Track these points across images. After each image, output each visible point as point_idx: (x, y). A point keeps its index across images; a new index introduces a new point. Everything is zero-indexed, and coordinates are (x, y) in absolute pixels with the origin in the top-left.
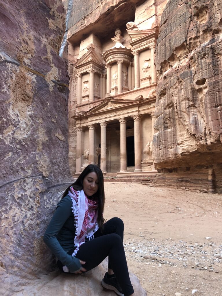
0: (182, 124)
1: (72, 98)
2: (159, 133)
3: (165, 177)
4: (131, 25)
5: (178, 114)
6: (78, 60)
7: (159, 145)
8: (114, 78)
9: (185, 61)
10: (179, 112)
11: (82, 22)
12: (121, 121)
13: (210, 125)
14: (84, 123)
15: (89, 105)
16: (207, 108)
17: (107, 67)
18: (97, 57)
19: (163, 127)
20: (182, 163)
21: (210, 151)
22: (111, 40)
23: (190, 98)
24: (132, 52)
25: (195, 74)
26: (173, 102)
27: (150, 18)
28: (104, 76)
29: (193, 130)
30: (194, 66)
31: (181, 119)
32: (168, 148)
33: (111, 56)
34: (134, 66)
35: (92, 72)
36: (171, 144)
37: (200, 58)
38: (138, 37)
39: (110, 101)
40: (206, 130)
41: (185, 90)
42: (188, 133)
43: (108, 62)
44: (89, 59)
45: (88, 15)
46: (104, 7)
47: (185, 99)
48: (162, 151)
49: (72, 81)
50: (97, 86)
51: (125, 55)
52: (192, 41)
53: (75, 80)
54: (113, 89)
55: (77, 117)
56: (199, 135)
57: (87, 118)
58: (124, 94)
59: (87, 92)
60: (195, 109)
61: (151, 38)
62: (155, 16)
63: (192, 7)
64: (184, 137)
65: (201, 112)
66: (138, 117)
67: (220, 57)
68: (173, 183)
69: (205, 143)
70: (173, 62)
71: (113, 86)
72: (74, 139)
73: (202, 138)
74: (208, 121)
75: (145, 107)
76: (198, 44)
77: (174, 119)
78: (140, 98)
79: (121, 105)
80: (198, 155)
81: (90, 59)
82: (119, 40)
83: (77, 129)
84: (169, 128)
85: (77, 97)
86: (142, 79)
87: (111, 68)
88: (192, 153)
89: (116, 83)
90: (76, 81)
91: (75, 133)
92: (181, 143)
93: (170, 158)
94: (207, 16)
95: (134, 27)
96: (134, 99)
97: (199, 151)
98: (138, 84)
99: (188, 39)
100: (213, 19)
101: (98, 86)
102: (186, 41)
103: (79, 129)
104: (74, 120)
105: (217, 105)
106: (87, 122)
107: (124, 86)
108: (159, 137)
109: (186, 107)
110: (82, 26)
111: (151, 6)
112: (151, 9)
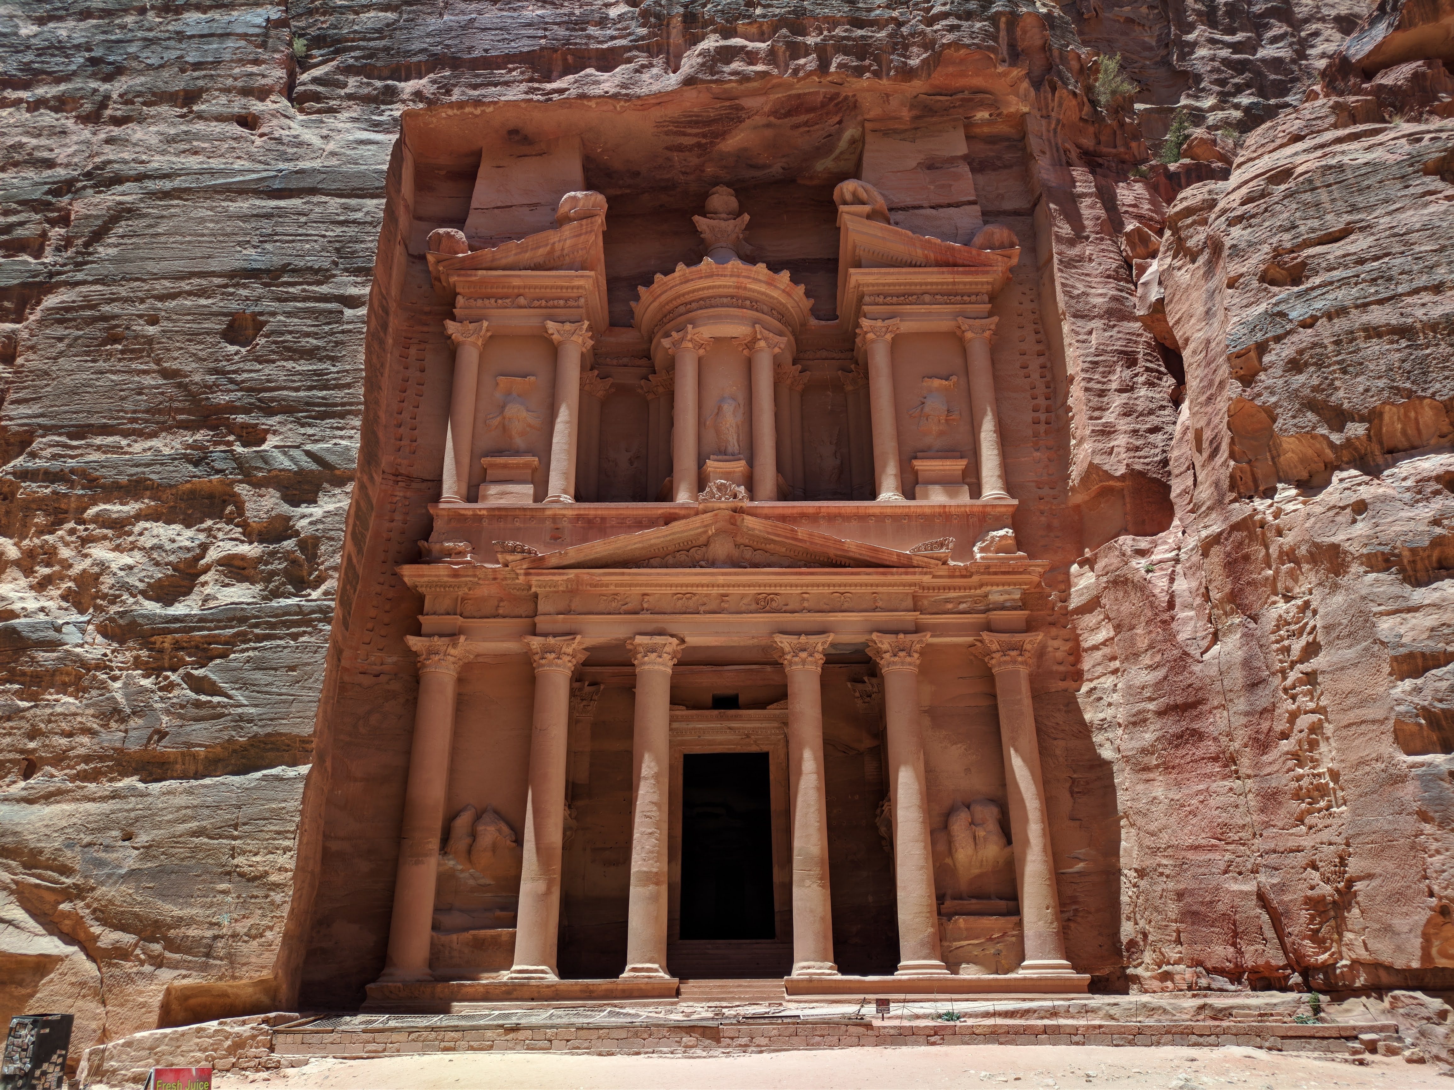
15: (549, 522)
22: (693, 225)
27: (951, 205)
59: (519, 441)
62: (978, 206)
82: (736, 242)
111: (952, 160)
112: (950, 170)
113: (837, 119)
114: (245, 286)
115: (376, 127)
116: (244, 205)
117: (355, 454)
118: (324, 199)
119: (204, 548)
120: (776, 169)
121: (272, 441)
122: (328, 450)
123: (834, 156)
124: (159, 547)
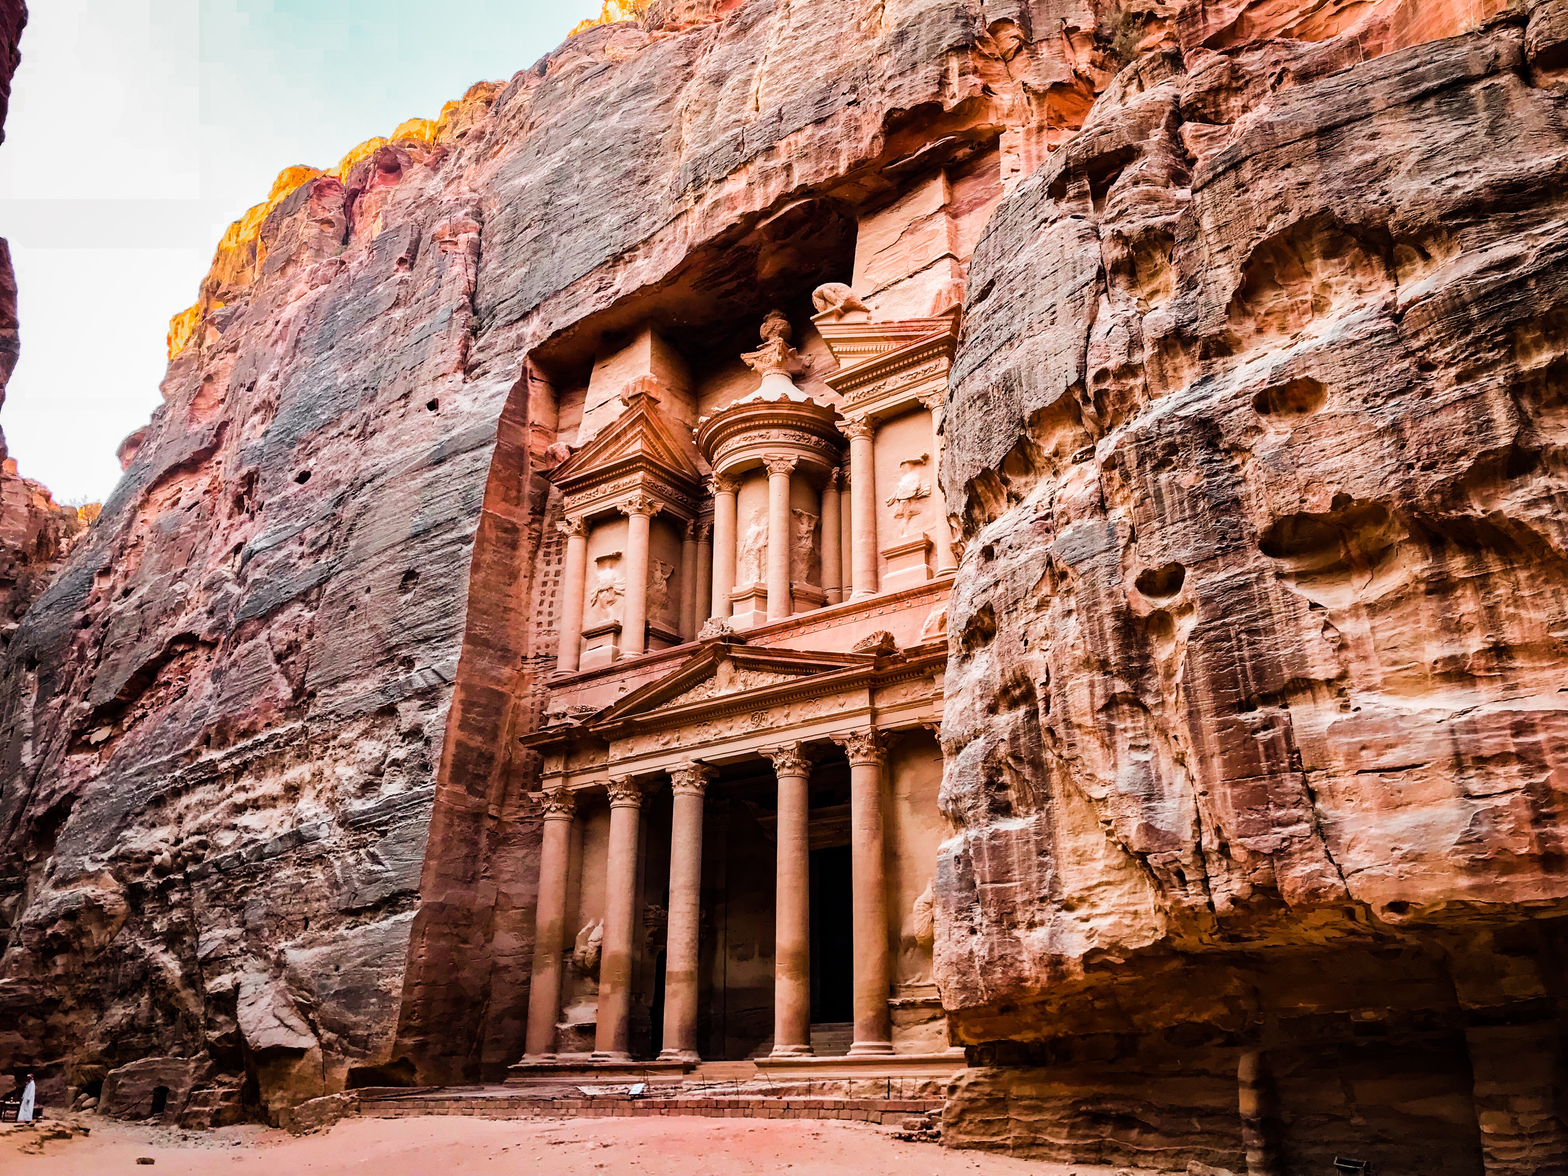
0: (1081, 793)
1: (533, 640)
2: (966, 842)
3: (1007, 1092)
4: (833, 295)
5: (1056, 741)
6: (576, 450)
7: (966, 905)
8: (750, 542)
9: (1081, 474)
10: (1060, 731)
11: (602, 279)
12: (783, 765)
13: (1218, 803)
14: (584, 772)
15: (618, 676)
16: (1198, 711)
17: (719, 489)
18: (668, 443)
19: (984, 804)
20: (1094, 1009)
21: (1237, 947)
22: (742, 361)
23: (1113, 660)
24: (837, 424)
25: (1133, 538)
26: (1029, 675)
27: (925, 268)
28: (705, 532)
29: (1138, 829)
30: (1122, 503)
31: (1072, 770)
32: (1014, 925)
33: (737, 438)
34: (849, 487)
35: (640, 511)
36: (1031, 902)
37: (1148, 467)
38: (869, 352)
39: (723, 659)
40: (1203, 828)
41: (1084, 618)
42: (1115, 844)
43: (721, 468)
44: (630, 451)
45: (633, 248)
46: (708, 215)
47: (1087, 663)
48: (983, 943)
49: (541, 553)
50: (667, 580)
51: (806, 435)
52: (1109, 385)
53: (553, 549)
54: (744, 598)
55: (552, 736)
56: (1170, 859)
57: (601, 744)
58: (799, 624)
59: (610, 609)
60: (1142, 718)
61: (928, 359)
62: (948, 261)
63: (1102, 236)
64: (1093, 864)
65: (1171, 734)
66: (871, 742)
67: (1243, 463)
68: (1049, 1129)
69: (1202, 900)
70: (1023, 480)
71: (747, 583)
72: (528, 861)
73: (1185, 871)
74: (1206, 780)
75: (903, 692)
76: (1139, 398)
77: (1039, 766)
78: (876, 643)
79: (780, 679)
80: (1175, 964)
81: (636, 447)
82: (779, 365)
83: (546, 806)
84: (1016, 815)
85: (557, 633)
86: (888, 552)
87: (736, 494)
88: (1139, 953)
89: (759, 566)
90: (559, 552)
91: (535, 827)
92: (1082, 900)
93: (1026, 980)
94: (1170, 276)
95: (850, 307)
96: (848, 651)
97: (1177, 942)
98: (870, 577)
99: (1091, 374)
100: (1198, 290)
101: (673, 579)
102: (1081, 383)
103: (559, 805)
104: (533, 752)
105: (1248, 699)
106: (605, 768)
107: (802, 585)
108: (963, 860)
109: (1092, 703)
110: (602, 293)
111: (930, 217)
112: (929, 229)
114: (412, 547)
115: (508, 375)
116: (418, 482)
117: (456, 666)
118: (463, 456)
119: (385, 755)
121: (418, 665)
122: (443, 667)
124: (363, 760)
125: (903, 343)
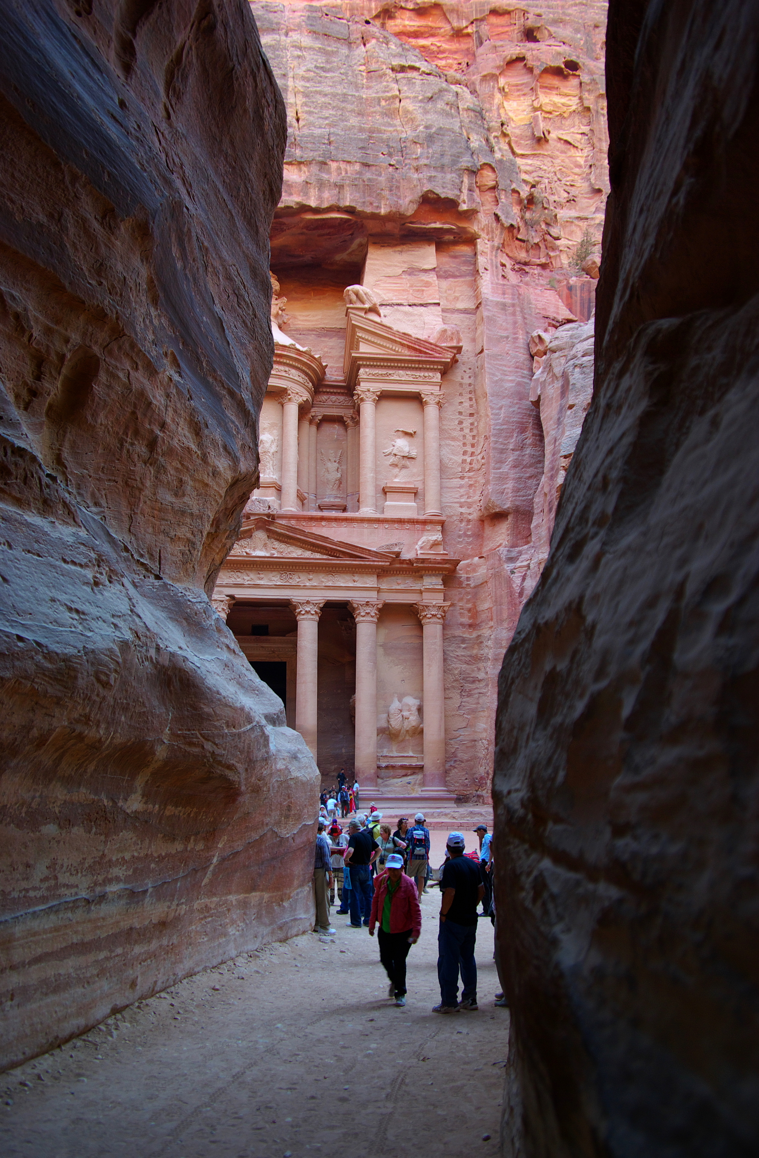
27: (423, 305)
38: (387, 348)
39: (258, 528)
54: (265, 486)
61: (428, 370)
62: (437, 307)
71: (265, 475)
75: (399, 581)
78: (396, 549)
79: (309, 554)
95: (373, 310)
96: (374, 549)
111: (425, 271)
112: (423, 278)
113: (350, 232)
120: (308, 257)
123: (348, 252)
125: (413, 354)
